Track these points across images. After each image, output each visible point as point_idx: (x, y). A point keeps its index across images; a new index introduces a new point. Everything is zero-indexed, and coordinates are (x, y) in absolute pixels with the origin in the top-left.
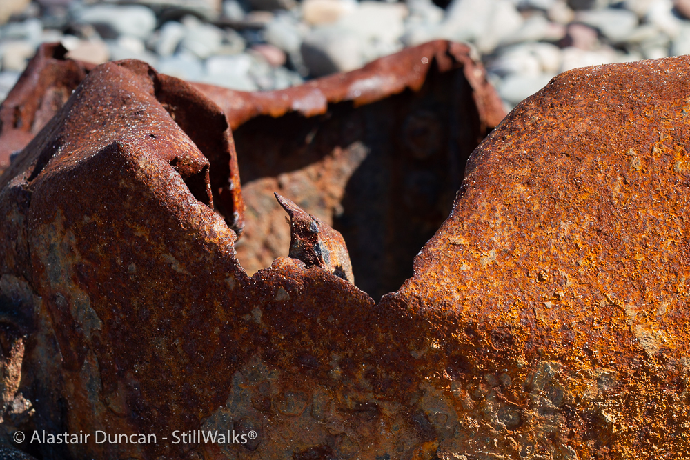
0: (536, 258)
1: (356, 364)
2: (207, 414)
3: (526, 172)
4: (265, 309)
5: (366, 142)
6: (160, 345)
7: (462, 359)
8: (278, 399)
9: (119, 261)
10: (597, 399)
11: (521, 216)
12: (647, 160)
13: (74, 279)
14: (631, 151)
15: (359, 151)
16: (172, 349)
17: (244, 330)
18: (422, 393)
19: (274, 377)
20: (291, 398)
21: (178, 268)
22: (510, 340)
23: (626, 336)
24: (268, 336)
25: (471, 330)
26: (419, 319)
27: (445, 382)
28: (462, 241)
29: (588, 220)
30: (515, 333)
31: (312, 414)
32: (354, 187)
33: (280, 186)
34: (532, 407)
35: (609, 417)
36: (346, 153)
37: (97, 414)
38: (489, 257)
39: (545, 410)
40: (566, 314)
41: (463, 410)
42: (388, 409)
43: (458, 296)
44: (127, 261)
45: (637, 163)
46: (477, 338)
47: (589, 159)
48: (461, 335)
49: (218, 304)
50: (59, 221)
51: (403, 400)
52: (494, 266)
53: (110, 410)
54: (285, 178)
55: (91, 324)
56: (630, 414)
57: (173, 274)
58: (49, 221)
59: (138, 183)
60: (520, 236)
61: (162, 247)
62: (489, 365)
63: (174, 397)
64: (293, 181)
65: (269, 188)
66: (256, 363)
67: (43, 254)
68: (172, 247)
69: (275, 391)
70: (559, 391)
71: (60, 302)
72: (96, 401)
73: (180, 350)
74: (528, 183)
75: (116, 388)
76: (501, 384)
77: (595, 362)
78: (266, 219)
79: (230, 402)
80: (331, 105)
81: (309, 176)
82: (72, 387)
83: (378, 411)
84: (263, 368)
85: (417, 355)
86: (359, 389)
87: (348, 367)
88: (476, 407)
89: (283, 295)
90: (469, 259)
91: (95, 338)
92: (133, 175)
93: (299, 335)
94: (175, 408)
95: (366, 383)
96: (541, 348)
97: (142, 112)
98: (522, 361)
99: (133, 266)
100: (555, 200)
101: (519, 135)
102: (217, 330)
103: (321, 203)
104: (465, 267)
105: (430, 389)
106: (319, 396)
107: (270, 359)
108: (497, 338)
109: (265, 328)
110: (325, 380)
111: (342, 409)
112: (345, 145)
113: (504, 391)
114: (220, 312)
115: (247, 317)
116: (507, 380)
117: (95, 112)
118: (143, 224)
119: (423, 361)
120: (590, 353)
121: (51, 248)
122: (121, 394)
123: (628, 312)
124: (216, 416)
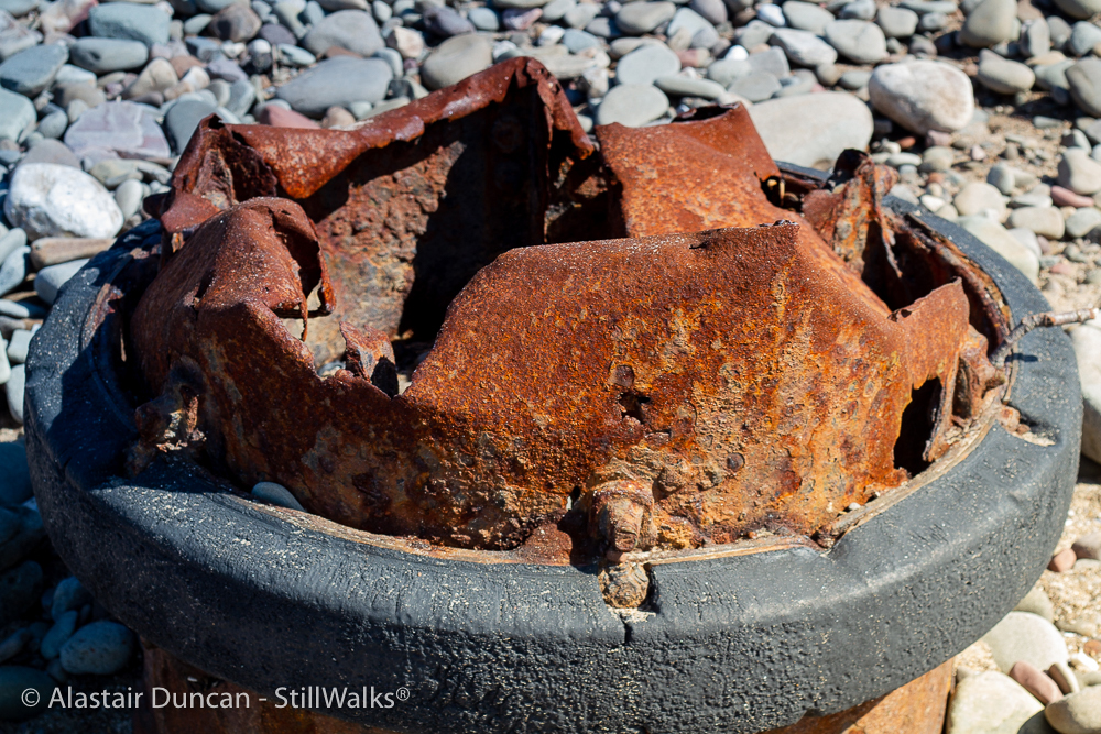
0: (478, 375)
1: (383, 431)
2: (304, 452)
3: (475, 323)
4: (331, 399)
5: (463, 141)
6: (276, 413)
7: (439, 430)
8: (342, 447)
9: (250, 365)
10: (514, 452)
11: (472, 350)
12: (540, 319)
13: (225, 371)
14: (532, 314)
15: (458, 147)
16: (283, 416)
17: (321, 409)
18: (419, 447)
19: (339, 435)
20: (349, 446)
21: (282, 373)
22: (465, 421)
23: (528, 418)
24: (334, 413)
25: (443, 415)
26: (415, 409)
27: (431, 442)
28: (439, 364)
29: (508, 353)
30: (467, 417)
31: (361, 456)
32: (454, 175)
33: (395, 180)
34: (479, 455)
35: (521, 461)
36: (447, 149)
37: (242, 445)
38: (453, 374)
39: (486, 457)
40: (495, 407)
41: (442, 457)
42: (400, 455)
43: (435, 397)
44: (254, 366)
45: (535, 321)
46: (446, 419)
47: (509, 316)
48: (438, 418)
49: (306, 395)
50: (214, 338)
51: (409, 451)
52: (455, 380)
53: (250, 444)
54: (398, 174)
55: (237, 397)
56: (533, 459)
57: (280, 376)
58: (209, 337)
59: (257, 327)
60: (470, 362)
61: (273, 361)
62: (454, 433)
63: (285, 441)
64: (405, 175)
65: (386, 182)
66: (329, 427)
67: (206, 354)
68: (278, 362)
69: (340, 443)
70: (493, 447)
71: (217, 381)
72: (241, 438)
73: (287, 416)
74: (476, 330)
75: (252, 433)
76: (461, 443)
77: (511, 432)
78: (385, 206)
79: (316, 447)
80: (428, 126)
81: (419, 170)
82: (227, 429)
83: (396, 456)
84: (333, 430)
85: (416, 427)
86: (385, 444)
87: (379, 432)
88: (449, 455)
89: (341, 392)
90: (442, 375)
91: (239, 404)
92: (255, 322)
93: (351, 414)
94: (286, 447)
95: (388, 441)
96: (482, 425)
97: (261, 262)
98: (472, 432)
99: (258, 369)
100: (490, 341)
101: (475, 297)
102: (306, 408)
103: (429, 189)
104: (440, 380)
105: (423, 445)
106: (364, 446)
107: (336, 425)
108: (458, 420)
109: (332, 408)
110: (367, 438)
111: (377, 454)
112: (446, 145)
113: (463, 447)
114: (307, 398)
115: (322, 403)
116: (464, 441)
117: (234, 255)
118: (262, 349)
119: (418, 431)
120: (509, 428)
121: (210, 351)
122: (255, 436)
123: (530, 406)
124: (309, 453)
